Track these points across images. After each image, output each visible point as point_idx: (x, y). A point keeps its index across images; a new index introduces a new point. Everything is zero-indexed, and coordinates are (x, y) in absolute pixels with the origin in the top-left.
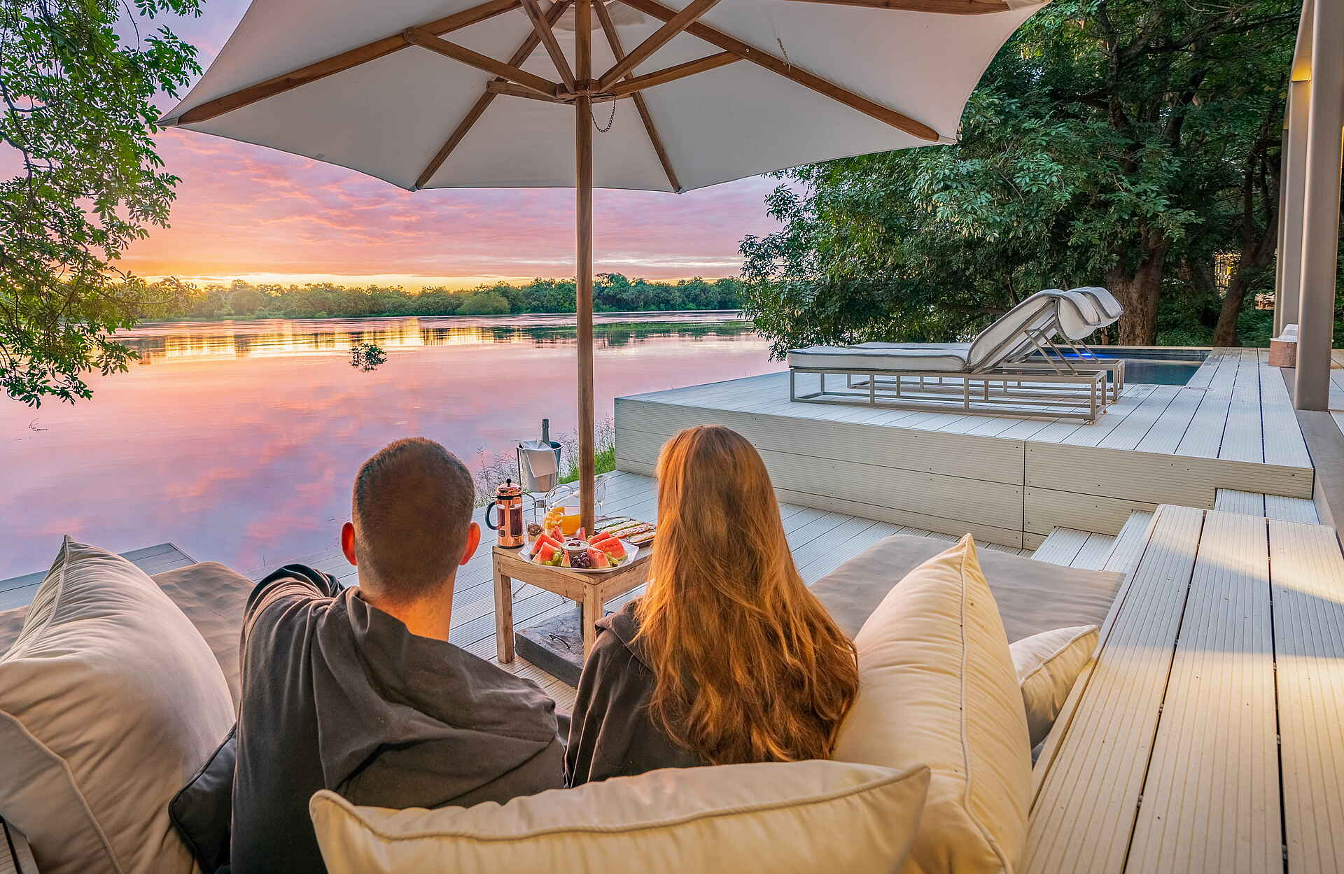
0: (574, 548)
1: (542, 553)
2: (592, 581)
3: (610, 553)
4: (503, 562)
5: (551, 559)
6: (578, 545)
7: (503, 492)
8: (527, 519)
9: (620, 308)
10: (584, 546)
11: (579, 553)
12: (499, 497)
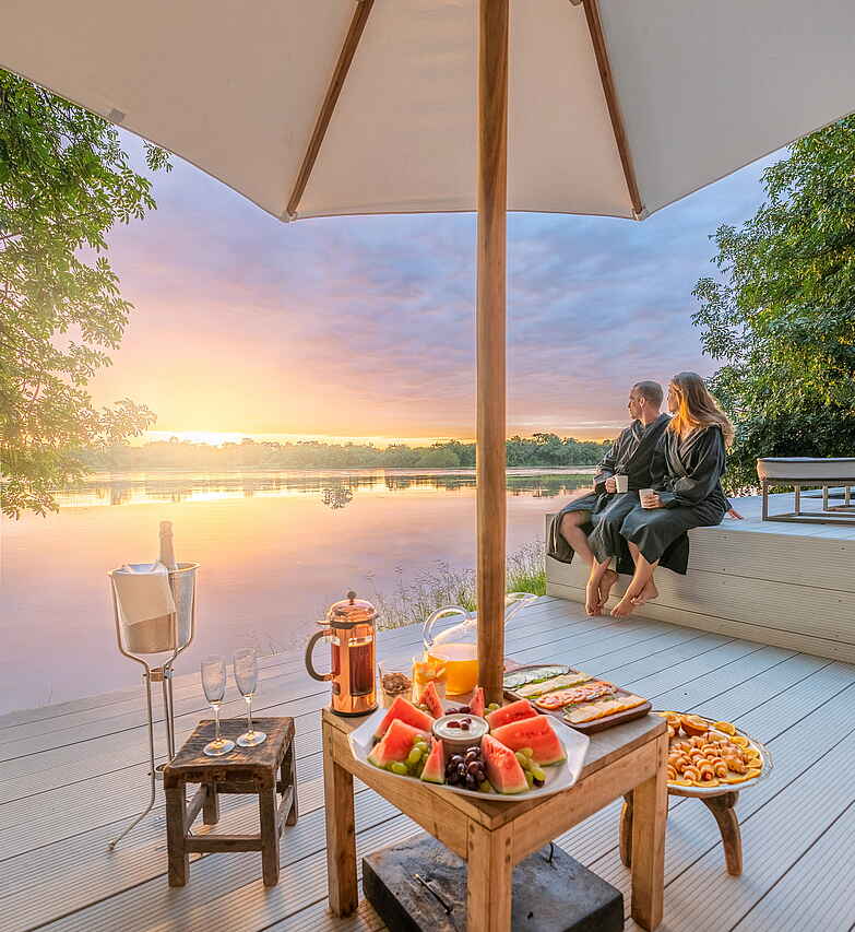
0: (456, 735)
1: (389, 742)
2: (487, 821)
3: (530, 751)
4: (336, 739)
5: (404, 758)
6: (465, 728)
7: (339, 614)
8: (383, 666)
9: (553, 463)
10: (479, 729)
11: (461, 747)
12: (333, 624)
